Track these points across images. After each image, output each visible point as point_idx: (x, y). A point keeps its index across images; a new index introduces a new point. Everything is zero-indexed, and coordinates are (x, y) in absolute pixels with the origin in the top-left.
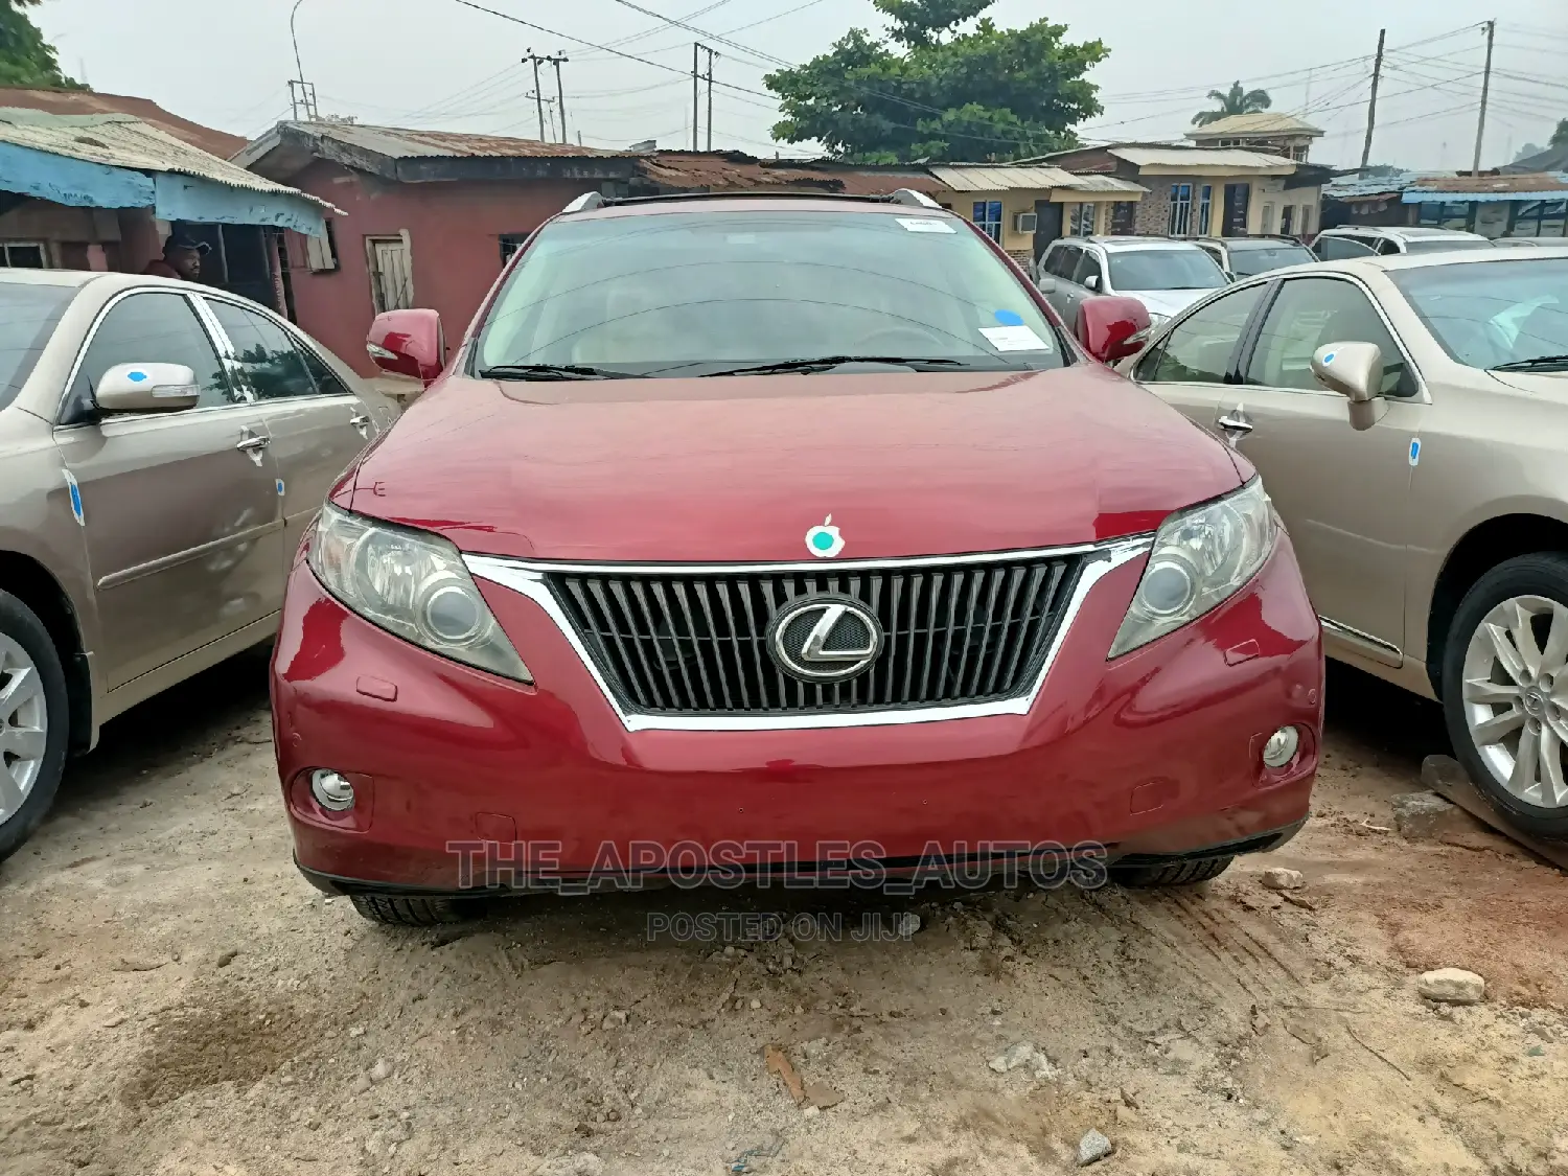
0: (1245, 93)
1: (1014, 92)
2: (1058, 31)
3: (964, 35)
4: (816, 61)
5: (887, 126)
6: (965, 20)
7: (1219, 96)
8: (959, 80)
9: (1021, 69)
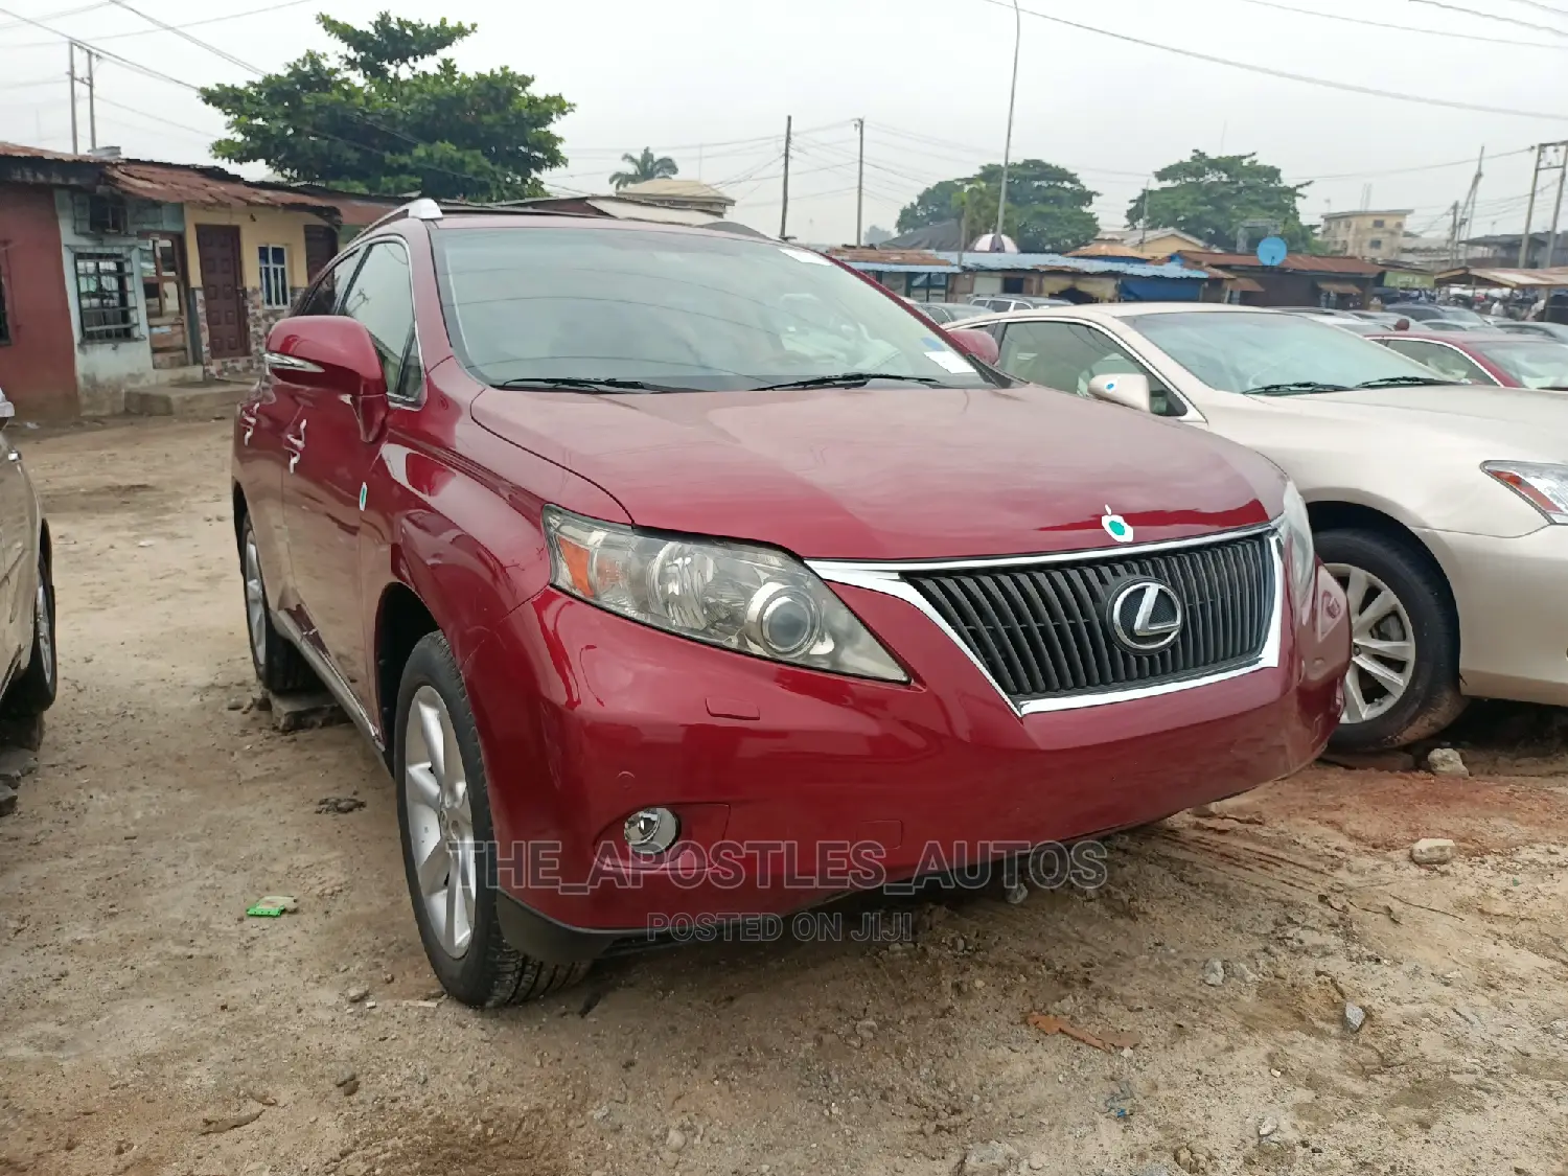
0: (655, 159)
1: (483, 135)
2: (526, 81)
3: (424, 73)
4: (268, 80)
5: (352, 156)
6: (422, 57)
7: (632, 160)
8: (426, 117)
9: (488, 112)
